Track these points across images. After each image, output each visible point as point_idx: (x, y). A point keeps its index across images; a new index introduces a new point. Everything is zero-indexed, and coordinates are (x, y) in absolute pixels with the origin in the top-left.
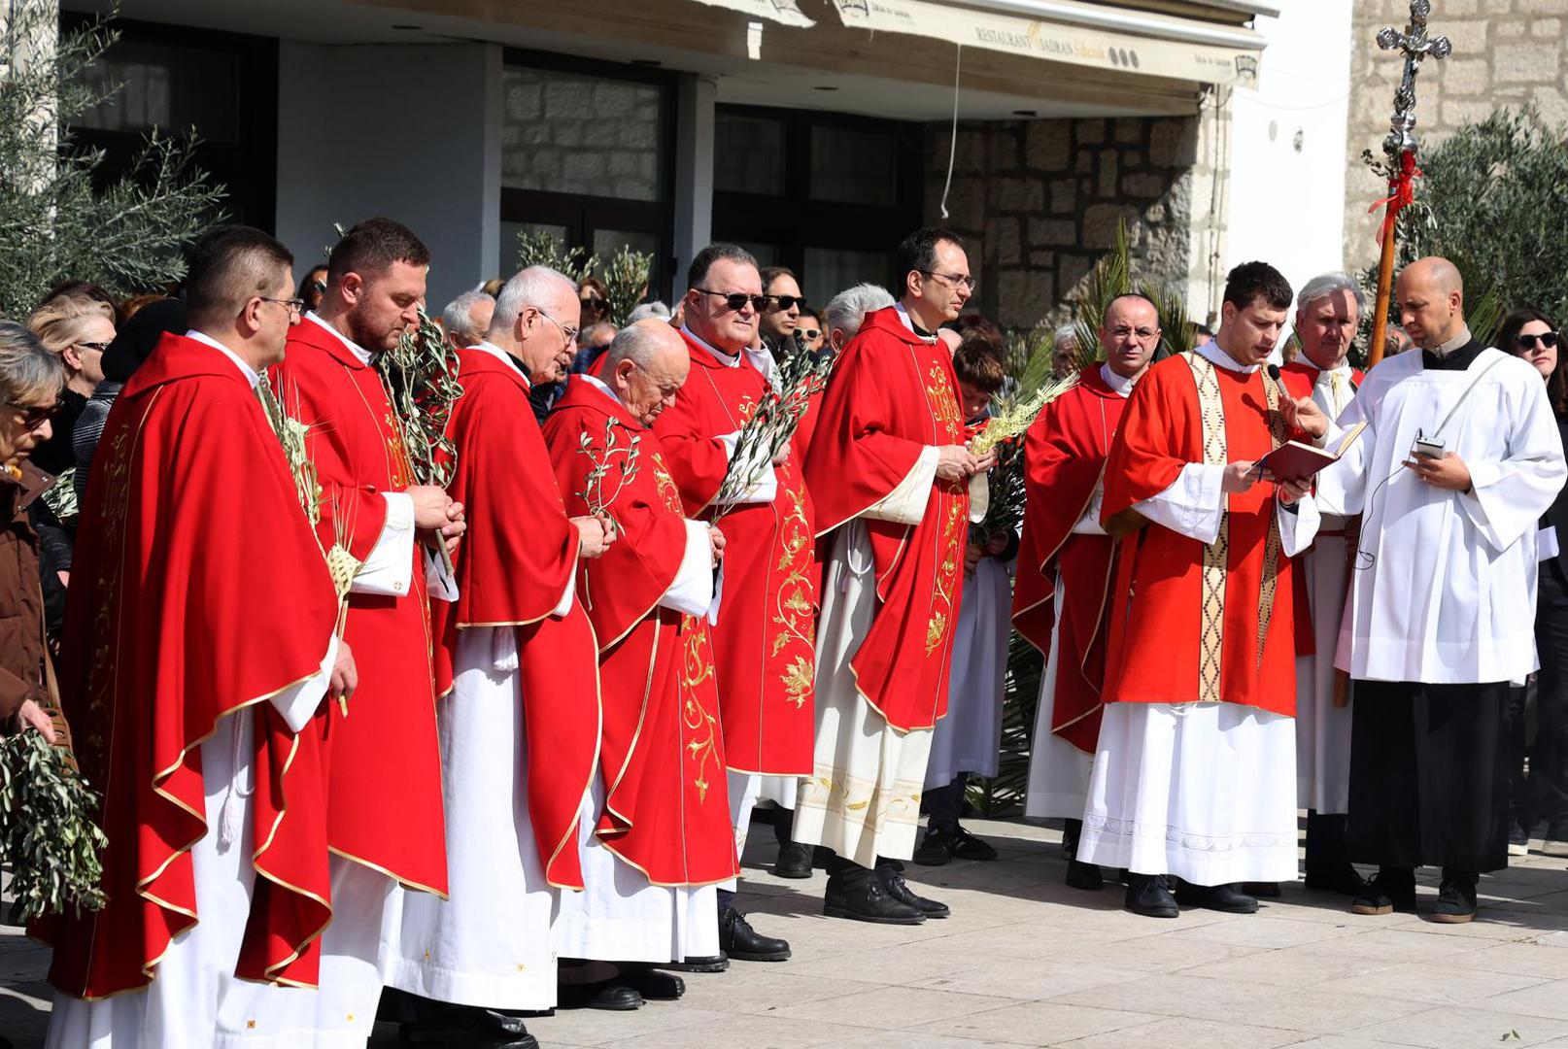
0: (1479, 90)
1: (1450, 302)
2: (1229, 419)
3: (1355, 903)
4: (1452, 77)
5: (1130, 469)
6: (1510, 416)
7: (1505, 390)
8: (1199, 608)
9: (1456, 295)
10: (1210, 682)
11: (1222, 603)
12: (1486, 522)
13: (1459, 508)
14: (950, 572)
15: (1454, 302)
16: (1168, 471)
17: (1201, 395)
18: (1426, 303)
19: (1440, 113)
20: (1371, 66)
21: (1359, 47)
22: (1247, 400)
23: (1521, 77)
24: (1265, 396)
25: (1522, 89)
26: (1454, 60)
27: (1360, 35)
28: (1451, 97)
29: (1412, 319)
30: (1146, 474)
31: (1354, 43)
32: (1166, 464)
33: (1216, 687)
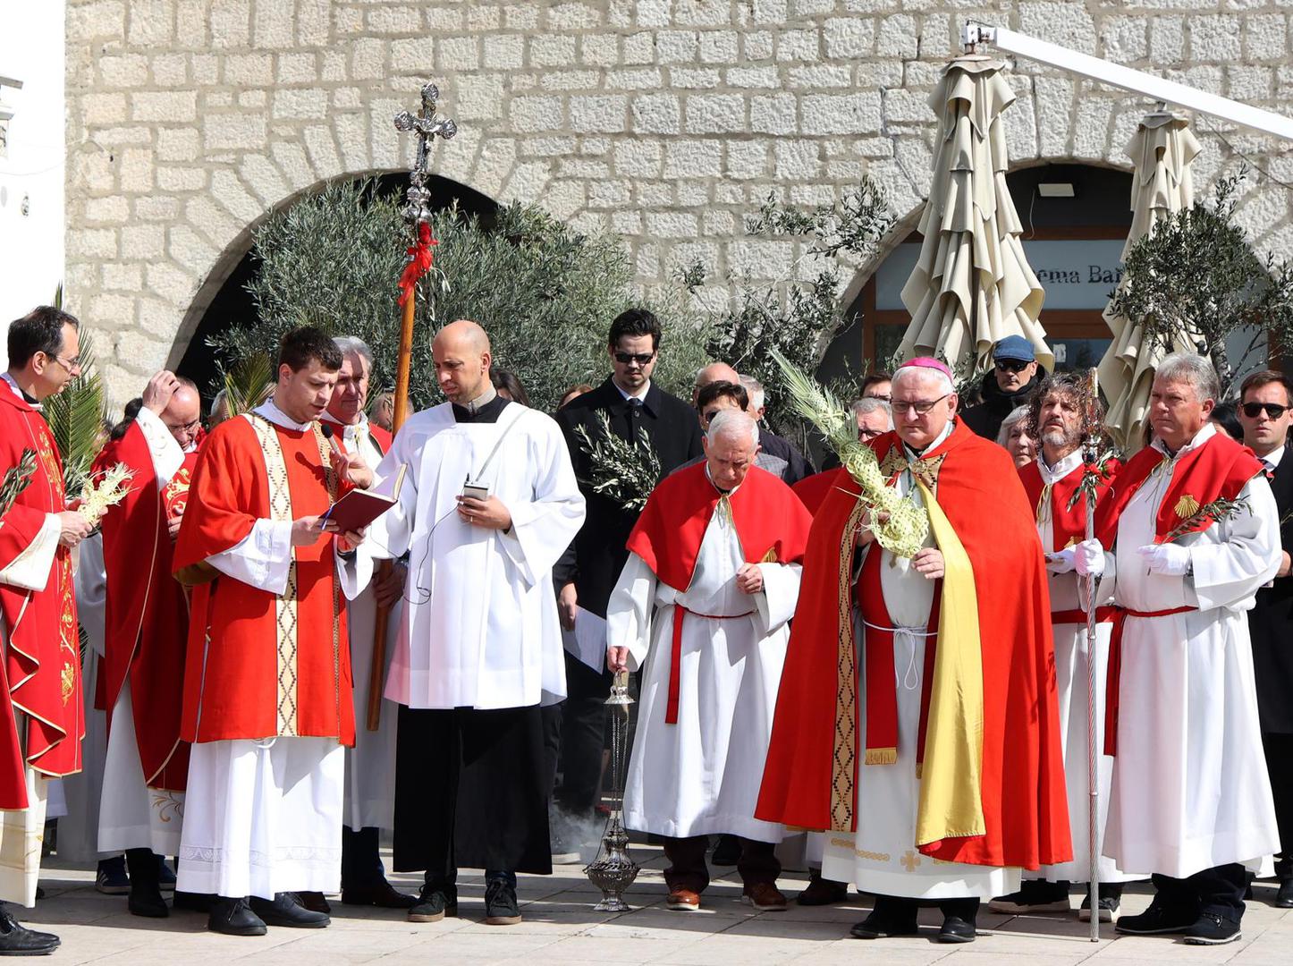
0: (191, 157)
1: (481, 362)
2: (290, 475)
3: (410, 913)
4: (165, 144)
5: (205, 525)
6: (537, 461)
7: (533, 440)
8: (274, 650)
9: (486, 355)
10: (287, 719)
11: (295, 644)
12: (523, 559)
13: (500, 548)
14: (70, 624)
15: (485, 361)
16: (241, 527)
17: (265, 453)
18: (462, 363)
19: (155, 179)
20: (86, 133)
21: (72, 115)
22: (300, 458)
23: (231, 145)
24: (318, 452)
25: (232, 156)
26: (165, 128)
27: (74, 103)
28: (165, 163)
29: (449, 377)
30: (220, 529)
31: (68, 111)
32: (237, 520)
33: (293, 723)
